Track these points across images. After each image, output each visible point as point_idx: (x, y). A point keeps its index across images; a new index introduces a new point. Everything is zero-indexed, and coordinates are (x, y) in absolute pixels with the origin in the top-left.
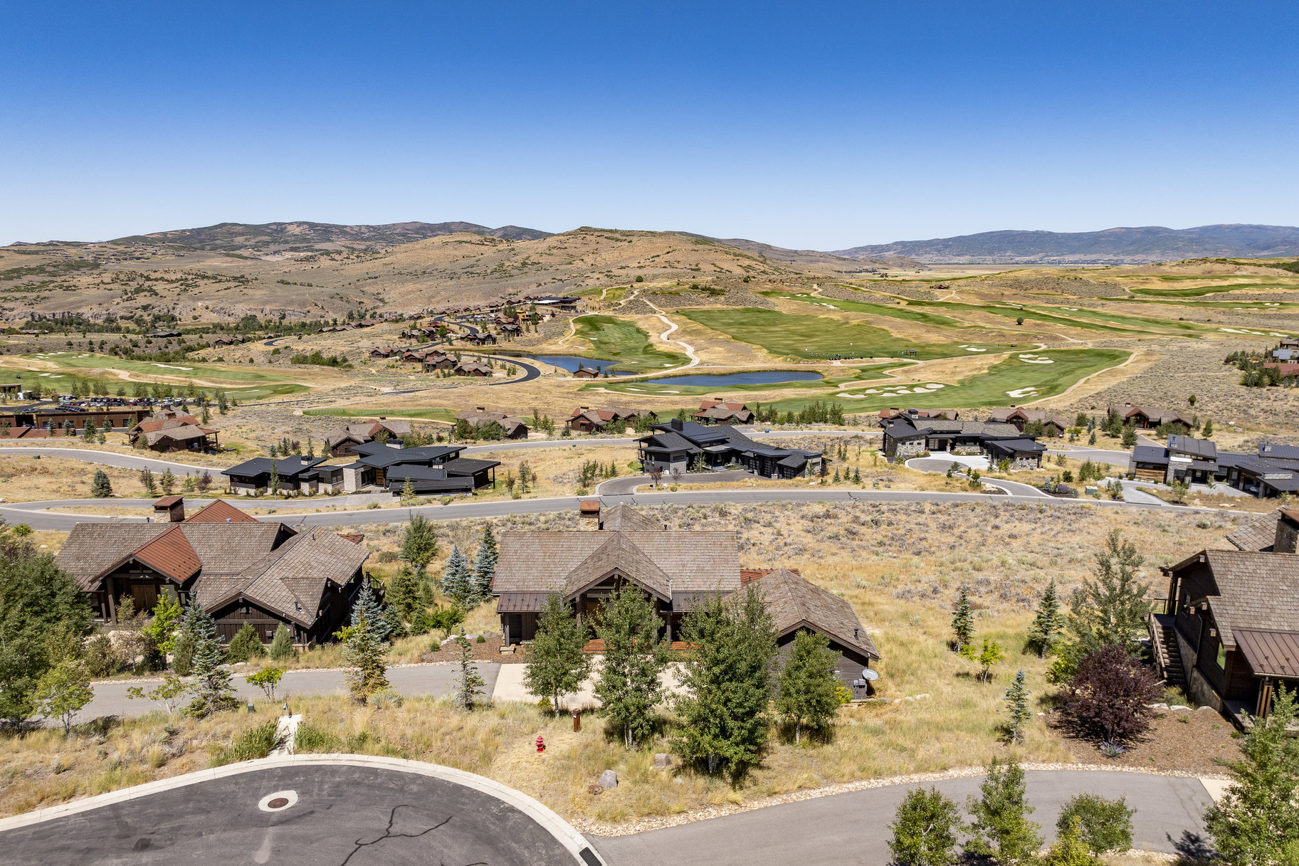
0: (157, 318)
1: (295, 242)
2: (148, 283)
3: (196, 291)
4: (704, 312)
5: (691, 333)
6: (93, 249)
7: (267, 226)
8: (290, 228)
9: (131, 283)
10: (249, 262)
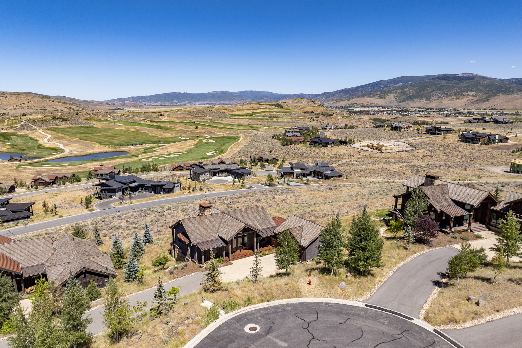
4: (61, 128)
5: (58, 138)
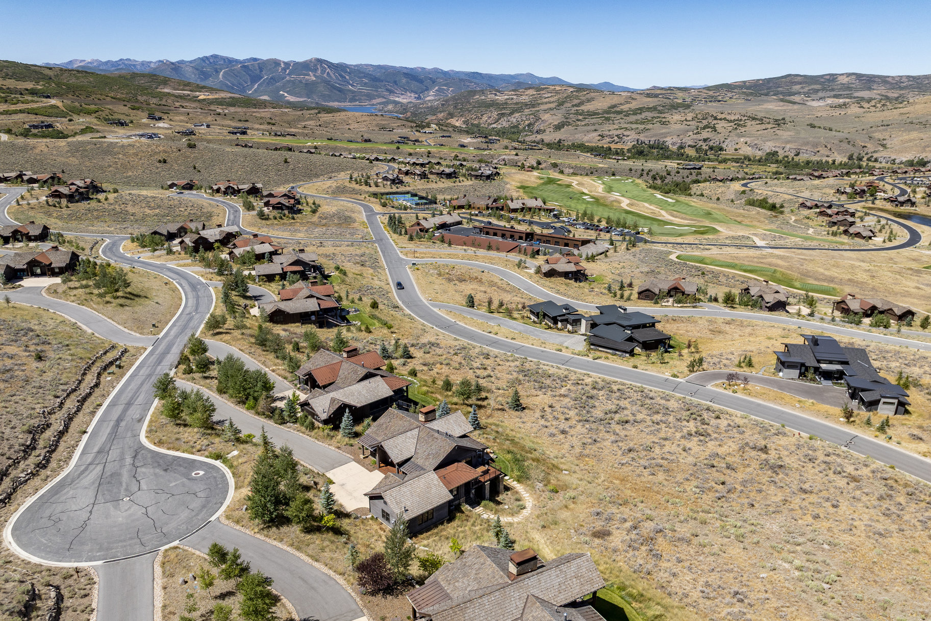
0: (711, 148)
1: (839, 90)
2: (715, 122)
3: (743, 129)
6: (693, 93)
7: (822, 76)
8: (840, 78)
9: (704, 121)
10: (796, 107)
